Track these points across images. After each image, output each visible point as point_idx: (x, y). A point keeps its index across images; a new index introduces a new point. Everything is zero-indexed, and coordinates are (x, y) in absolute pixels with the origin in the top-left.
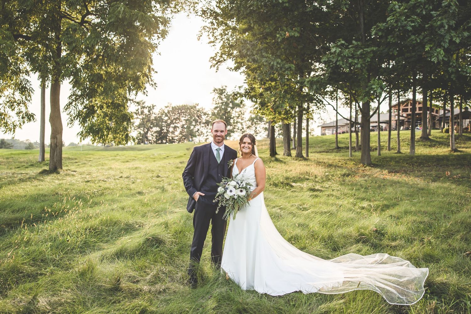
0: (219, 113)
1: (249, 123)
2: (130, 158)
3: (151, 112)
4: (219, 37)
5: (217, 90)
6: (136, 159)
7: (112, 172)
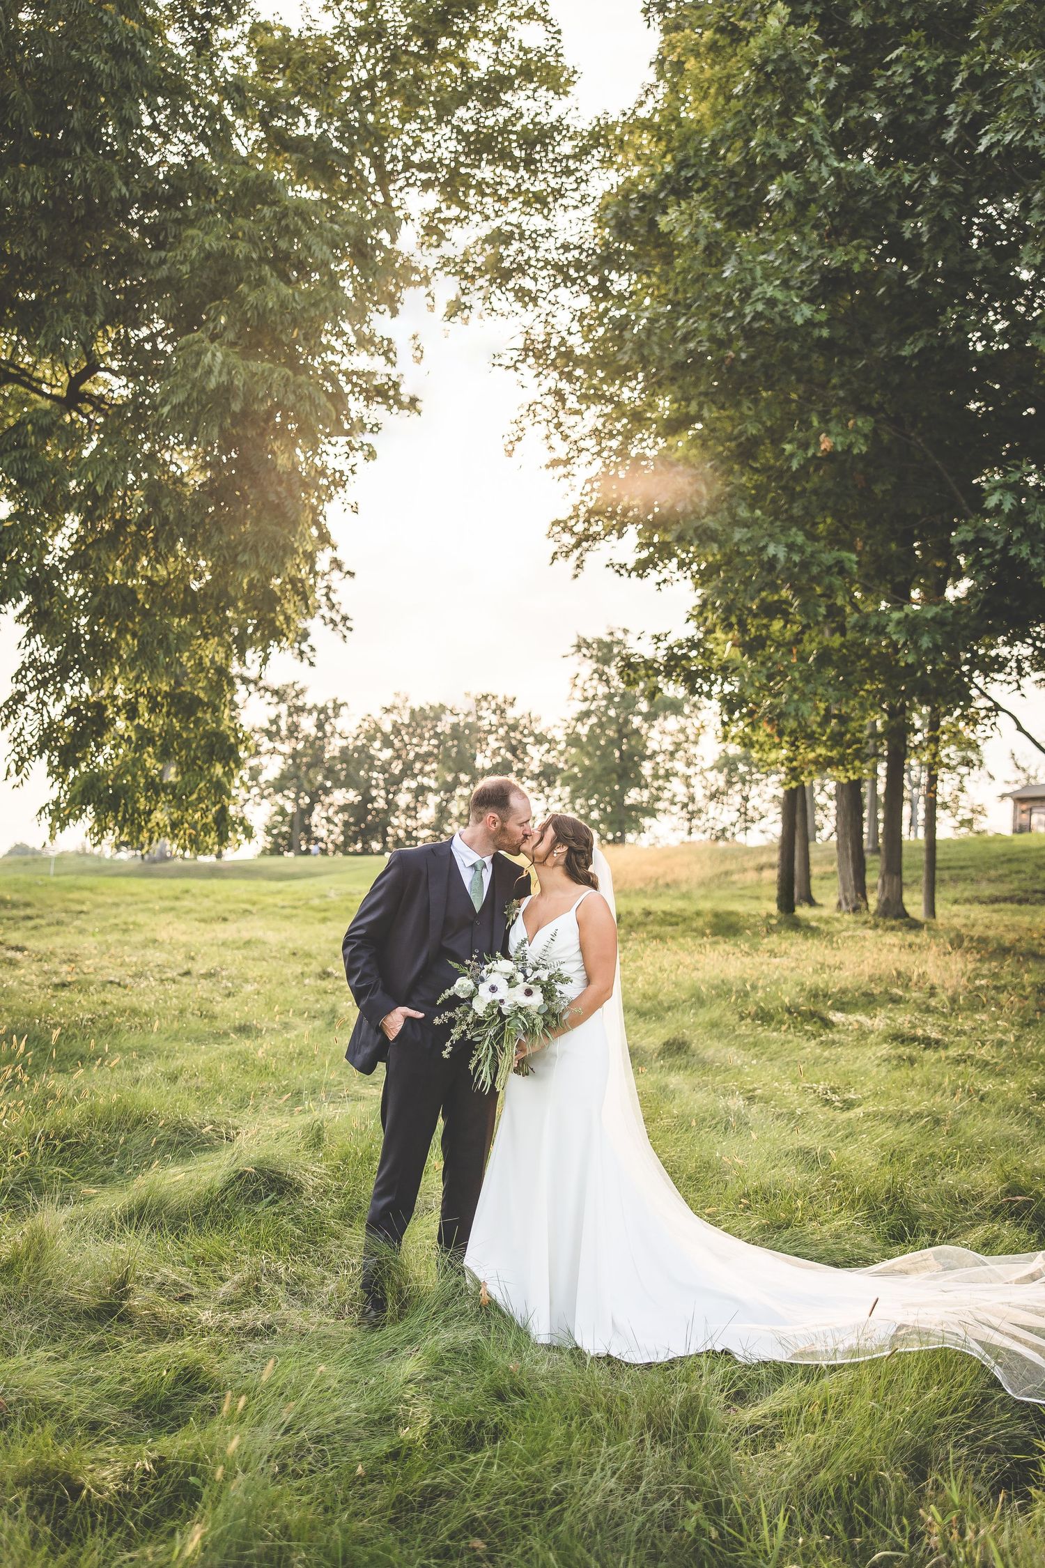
0: (598, 738)
1: (719, 780)
2: (231, 907)
3: (328, 728)
4: (590, 443)
5: (589, 646)
6: (254, 909)
7: (156, 956)
